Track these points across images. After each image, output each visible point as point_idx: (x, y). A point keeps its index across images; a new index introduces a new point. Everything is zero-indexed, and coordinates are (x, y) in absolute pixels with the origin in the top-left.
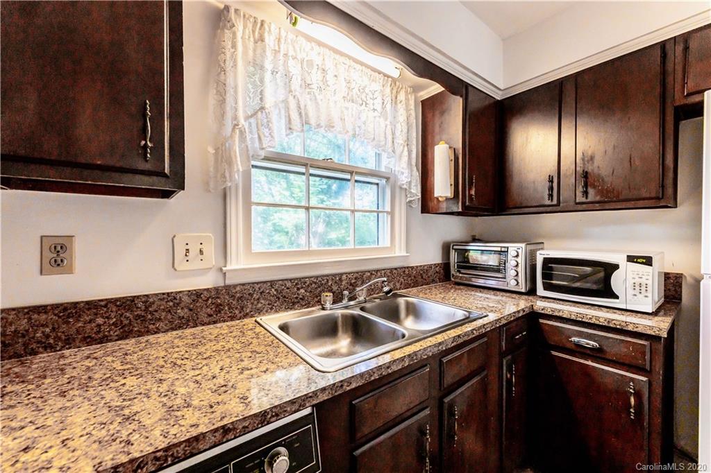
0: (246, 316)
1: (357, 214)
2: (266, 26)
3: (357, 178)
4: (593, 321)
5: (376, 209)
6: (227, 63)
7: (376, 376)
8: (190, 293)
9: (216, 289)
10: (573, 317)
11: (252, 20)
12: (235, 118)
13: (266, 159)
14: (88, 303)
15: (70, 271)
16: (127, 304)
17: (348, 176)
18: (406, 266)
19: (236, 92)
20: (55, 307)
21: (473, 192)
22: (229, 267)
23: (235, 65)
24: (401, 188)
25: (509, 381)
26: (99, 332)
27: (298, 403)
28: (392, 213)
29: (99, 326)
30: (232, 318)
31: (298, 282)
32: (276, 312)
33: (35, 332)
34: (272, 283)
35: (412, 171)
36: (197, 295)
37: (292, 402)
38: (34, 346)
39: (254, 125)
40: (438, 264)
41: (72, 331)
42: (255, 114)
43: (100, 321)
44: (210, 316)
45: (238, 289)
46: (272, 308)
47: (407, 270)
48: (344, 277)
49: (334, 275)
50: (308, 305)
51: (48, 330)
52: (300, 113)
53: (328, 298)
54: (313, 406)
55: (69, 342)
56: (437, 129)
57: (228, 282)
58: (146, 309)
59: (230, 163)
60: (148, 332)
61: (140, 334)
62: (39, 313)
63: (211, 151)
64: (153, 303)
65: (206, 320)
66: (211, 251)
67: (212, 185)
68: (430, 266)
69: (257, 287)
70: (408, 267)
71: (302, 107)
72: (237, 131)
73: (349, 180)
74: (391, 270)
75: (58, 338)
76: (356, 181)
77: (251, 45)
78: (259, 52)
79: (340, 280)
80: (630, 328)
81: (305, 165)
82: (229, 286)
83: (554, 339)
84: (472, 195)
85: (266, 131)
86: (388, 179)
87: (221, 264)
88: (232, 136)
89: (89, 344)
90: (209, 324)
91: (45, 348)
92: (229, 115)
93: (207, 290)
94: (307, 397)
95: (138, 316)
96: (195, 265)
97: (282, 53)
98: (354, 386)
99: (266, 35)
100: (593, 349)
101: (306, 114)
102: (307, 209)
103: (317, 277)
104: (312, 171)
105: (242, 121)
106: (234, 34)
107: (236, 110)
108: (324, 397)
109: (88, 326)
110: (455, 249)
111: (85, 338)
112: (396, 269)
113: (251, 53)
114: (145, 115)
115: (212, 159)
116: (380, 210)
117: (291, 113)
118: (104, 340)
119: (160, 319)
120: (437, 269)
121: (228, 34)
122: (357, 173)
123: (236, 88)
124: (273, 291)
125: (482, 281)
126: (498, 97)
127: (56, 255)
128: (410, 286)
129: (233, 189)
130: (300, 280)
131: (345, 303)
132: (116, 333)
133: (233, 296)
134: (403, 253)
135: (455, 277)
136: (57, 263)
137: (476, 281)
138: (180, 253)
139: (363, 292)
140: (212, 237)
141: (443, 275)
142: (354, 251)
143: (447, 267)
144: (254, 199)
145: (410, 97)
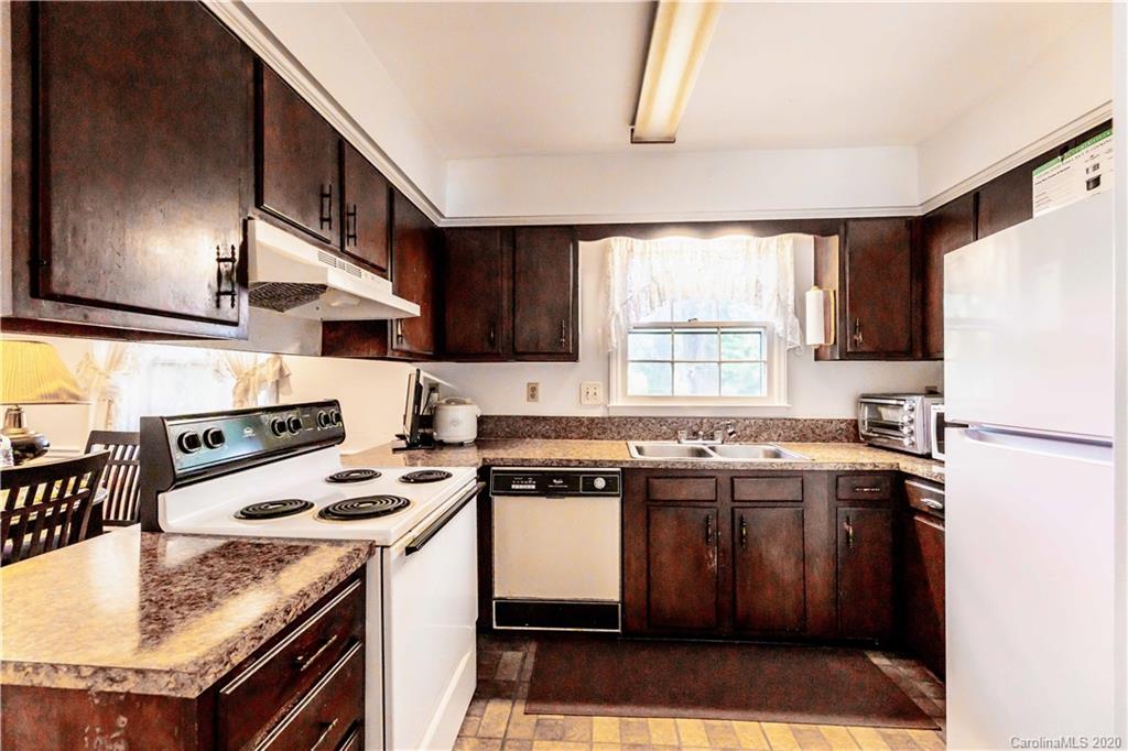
0: (621, 439)
1: (724, 365)
3: (723, 330)
4: (938, 480)
8: (589, 419)
9: (603, 418)
10: (925, 475)
12: (614, 307)
14: (543, 417)
15: (537, 401)
16: (559, 420)
17: (715, 330)
18: (788, 417)
20: (532, 417)
22: (611, 405)
24: (778, 337)
25: (845, 532)
26: (547, 433)
27: (614, 463)
28: (769, 363)
29: (547, 430)
30: (613, 439)
31: (661, 420)
32: (643, 439)
33: (526, 428)
34: (640, 419)
36: (592, 420)
37: (610, 461)
38: (525, 434)
39: (625, 310)
40: (844, 420)
41: (538, 431)
43: (548, 427)
44: (599, 434)
45: (616, 419)
46: (640, 437)
47: (788, 422)
48: (705, 421)
49: (697, 418)
50: (667, 439)
51: (529, 428)
53: (683, 435)
54: (622, 469)
55: (536, 435)
56: (824, 268)
57: (610, 415)
58: (567, 425)
60: (567, 438)
61: (564, 438)
62: (527, 419)
63: (600, 331)
64: (570, 422)
65: (597, 437)
66: (601, 392)
67: (600, 351)
68: (831, 421)
69: (629, 420)
70: (789, 419)
71: (661, 289)
72: (614, 317)
73: (716, 333)
74: (765, 420)
75: (532, 433)
76: (722, 333)
79: (701, 422)
81: (671, 327)
82: (611, 417)
83: (914, 503)
85: (633, 313)
86: (766, 328)
87: (606, 402)
88: (611, 320)
89: (543, 438)
90: (599, 439)
91: (528, 437)
92: (611, 306)
93: (598, 418)
94: (621, 462)
95: (563, 428)
96: (591, 401)
97: (648, 250)
98: (646, 466)
100: (937, 510)
102: (672, 362)
103: (678, 418)
104: (676, 330)
105: (618, 309)
107: (615, 302)
108: (626, 466)
109: (543, 429)
110: (865, 403)
111: (542, 435)
112: (772, 419)
114: (562, 328)
115: (600, 336)
118: (549, 438)
119: (573, 432)
120: (842, 426)
124: (640, 424)
125: (885, 441)
126: (916, 215)
127: (533, 392)
128: (793, 440)
129: (614, 354)
130: (662, 418)
131: (700, 441)
132: (553, 435)
133: (613, 424)
134: (784, 403)
135: (863, 436)
136: (533, 396)
137: (883, 441)
138: (584, 394)
139: (719, 436)
140: (601, 384)
141: (851, 433)
142: (721, 398)
143: (855, 424)
144: (630, 358)
145: (785, 242)
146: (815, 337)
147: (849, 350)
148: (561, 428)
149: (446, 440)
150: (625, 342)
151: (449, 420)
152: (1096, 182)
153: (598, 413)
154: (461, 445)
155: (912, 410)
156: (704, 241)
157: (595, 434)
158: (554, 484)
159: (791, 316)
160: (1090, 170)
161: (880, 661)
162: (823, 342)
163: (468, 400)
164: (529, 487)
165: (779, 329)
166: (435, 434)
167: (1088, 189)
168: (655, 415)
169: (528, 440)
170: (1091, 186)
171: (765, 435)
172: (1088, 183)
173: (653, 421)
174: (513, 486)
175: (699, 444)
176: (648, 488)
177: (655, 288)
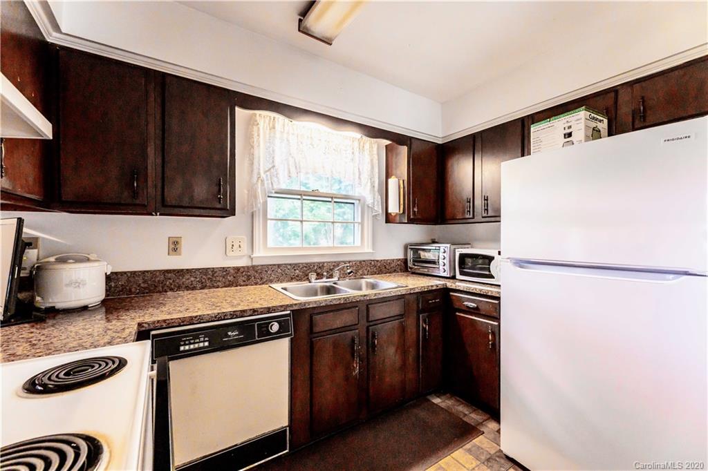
0: (263, 284)
1: (336, 225)
2: (276, 119)
3: (335, 200)
4: (474, 291)
5: (353, 221)
6: (255, 143)
7: (323, 304)
8: (234, 268)
9: (248, 267)
10: (465, 290)
11: (268, 118)
12: (259, 174)
13: (276, 193)
14: (187, 270)
15: (180, 255)
16: (204, 271)
17: (330, 200)
18: (373, 259)
19: (259, 160)
20: (174, 270)
21: (416, 210)
22: (254, 255)
23: (259, 146)
24: (368, 207)
25: (424, 329)
26: (192, 284)
27: (285, 307)
28: (362, 224)
29: (192, 281)
30: (256, 284)
31: (295, 266)
32: (281, 282)
33: (166, 281)
34: (279, 266)
35: (374, 195)
36: (237, 269)
37: (281, 306)
38: (166, 288)
39: (269, 177)
40: (400, 259)
41: (181, 283)
42: (270, 169)
43: (192, 279)
44: (244, 281)
45: (259, 267)
46: (279, 280)
47: (373, 263)
48: (326, 264)
49: (319, 263)
50: (300, 280)
51: (171, 281)
52: (296, 167)
53: (313, 276)
54: (292, 311)
55: (179, 288)
56: (394, 166)
57: (254, 264)
58: (213, 276)
59: (255, 197)
60: (214, 287)
61: (210, 288)
62: (168, 273)
64: (216, 272)
65: (242, 284)
66: (245, 246)
67: (246, 209)
68: (393, 260)
69: (270, 267)
70: (373, 261)
71: (297, 163)
72: (260, 181)
73: (330, 202)
74: (360, 262)
75: (175, 286)
76: (335, 202)
77: (268, 131)
78: (272, 135)
79: (323, 266)
80: (489, 294)
81: (301, 195)
82: (255, 266)
83: (457, 305)
84: (415, 212)
85: (275, 179)
86: (359, 200)
87: (250, 254)
88: (256, 184)
89: (187, 290)
90: (243, 286)
91: (170, 290)
92: (255, 171)
93: (243, 267)
94: (291, 305)
95: (209, 279)
96: (236, 253)
97: (286, 131)
98: (311, 306)
99: (276, 125)
100: (473, 308)
101: (300, 167)
102: (302, 221)
103: (307, 264)
104: (304, 197)
105: (263, 175)
106: (259, 129)
107: (259, 169)
108: (295, 308)
109: (187, 281)
110: (411, 249)
111: (186, 287)
112: (364, 261)
113: (268, 136)
114: (220, 185)
116: (356, 221)
117: (290, 167)
118: (194, 288)
119: (219, 281)
120: (399, 263)
121: (255, 128)
122: (335, 198)
123: (259, 157)
124: (279, 270)
125: (426, 270)
126: (439, 143)
127: (175, 246)
128: (375, 273)
129: (257, 212)
130: (296, 264)
131: (324, 280)
132: (199, 286)
133: (257, 272)
134: (370, 250)
135: (411, 268)
136: (175, 250)
137: (422, 271)
138: (229, 246)
139: (336, 274)
140: (246, 238)
141: (404, 267)
142: (334, 248)
143: (405, 261)
144: (269, 217)
145: (373, 145)
146: (394, 208)
147: (412, 217)
148: (208, 279)
149: (59, 306)
150: (265, 204)
151: (66, 281)
152: (570, 135)
153: (242, 263)
154: (85, 309)
155: (444, 252)
156: (335, 132)
157: (240, 280)
158: (230, 336)
159: (377, 194)
160: (567, 128)
161: (437, 401)
162: (398, 211)
163: (92, 257)
164: (201, 345)
165: (369, 200)
166: (38, 299)
167: (565, 138)
168: (290, 262)
169: (169, 293)
170: (566, 136)
171: (361, 272)
172: (565, 135)
173: (289, 267)
174: (182, 348)
175: (325, 282)
176: (311, 324)
177: (291, 161)
